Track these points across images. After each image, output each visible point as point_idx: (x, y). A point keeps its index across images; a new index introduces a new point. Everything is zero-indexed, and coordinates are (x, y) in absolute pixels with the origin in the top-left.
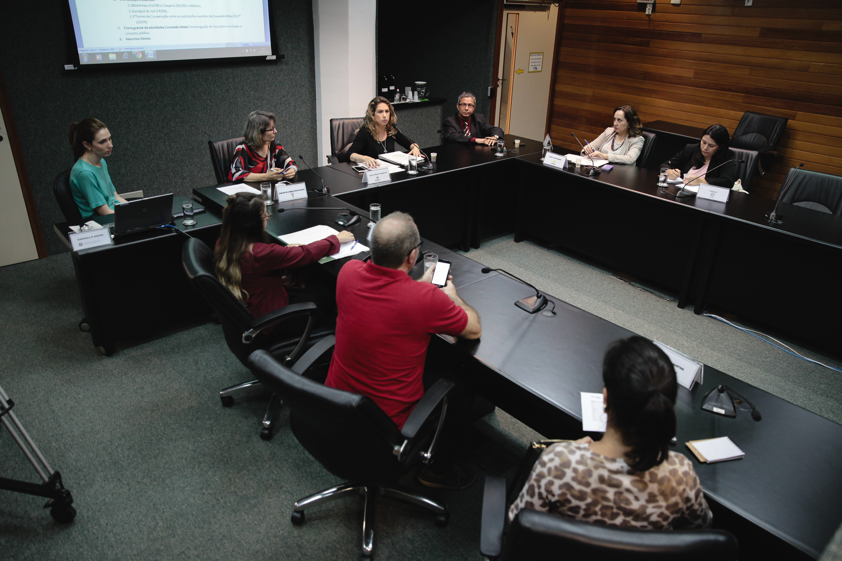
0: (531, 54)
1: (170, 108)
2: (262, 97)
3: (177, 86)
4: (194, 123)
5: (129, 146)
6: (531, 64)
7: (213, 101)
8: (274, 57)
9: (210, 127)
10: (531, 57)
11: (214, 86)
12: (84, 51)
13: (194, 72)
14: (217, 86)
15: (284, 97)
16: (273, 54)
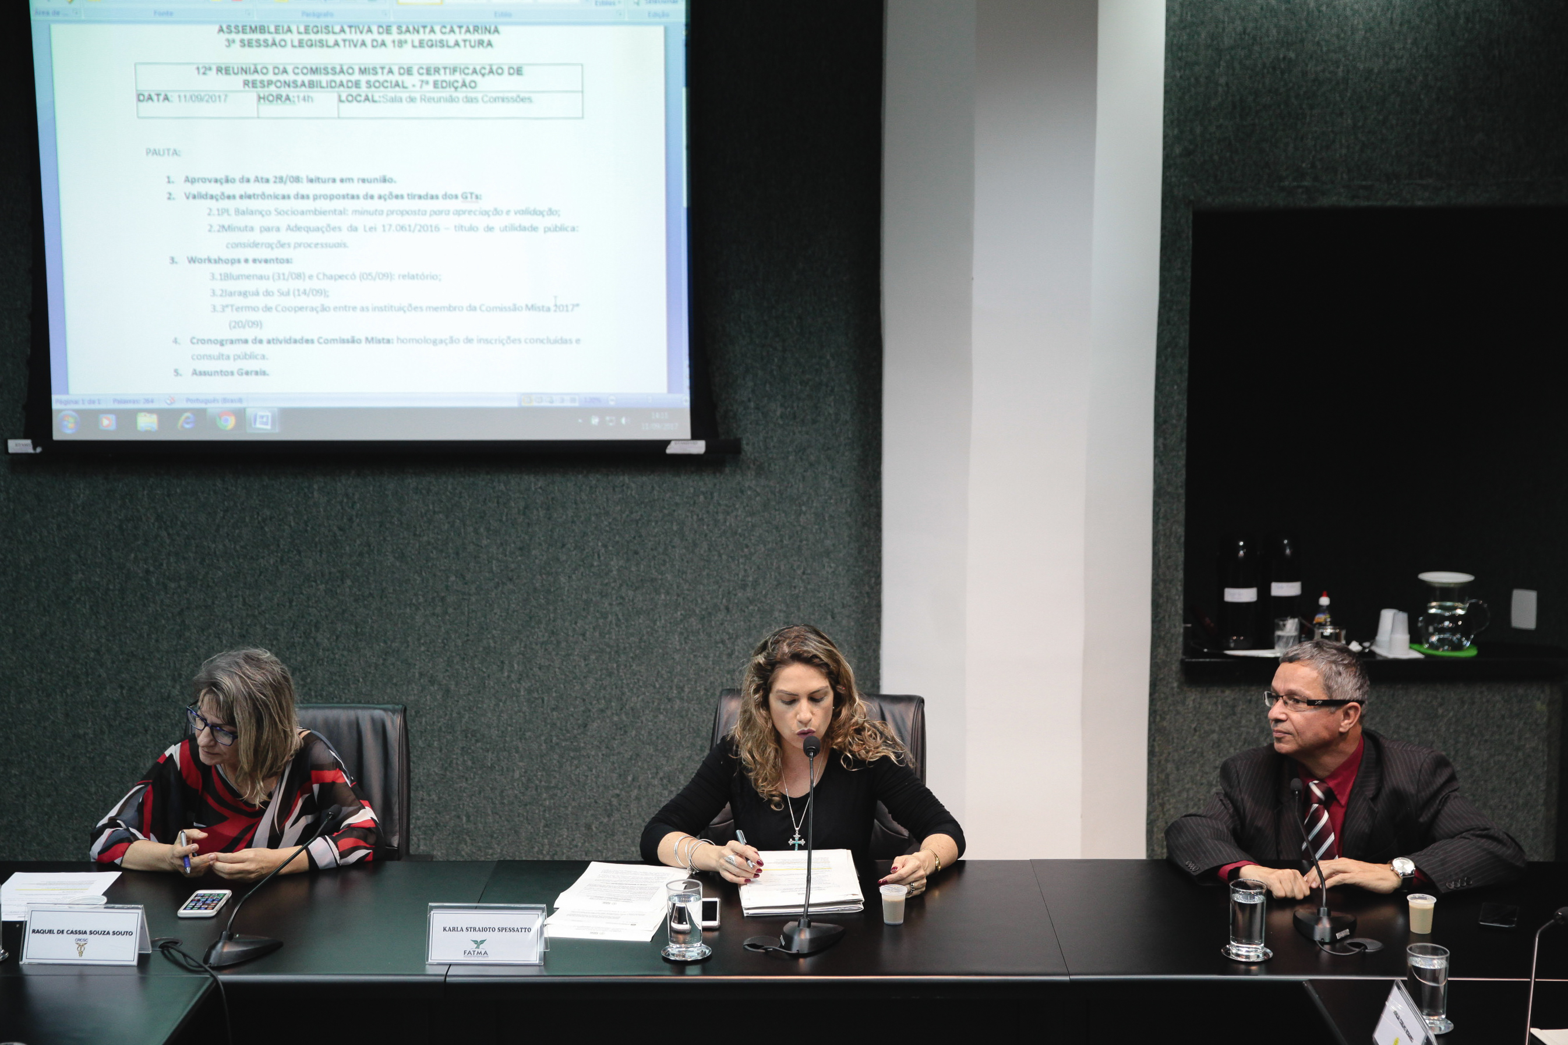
1: (322, 587)
2: (653, 580)
3: (350, 520)
4: (395, 645)
5: (176, 692)
7: (468, 577)
8: (699, 447)
9: (449, 663)
11: (476, 531)
12: (67, 402)
13: (412, 482)
14: (488, 529)
15: (744, 587)
16: (695, 436)
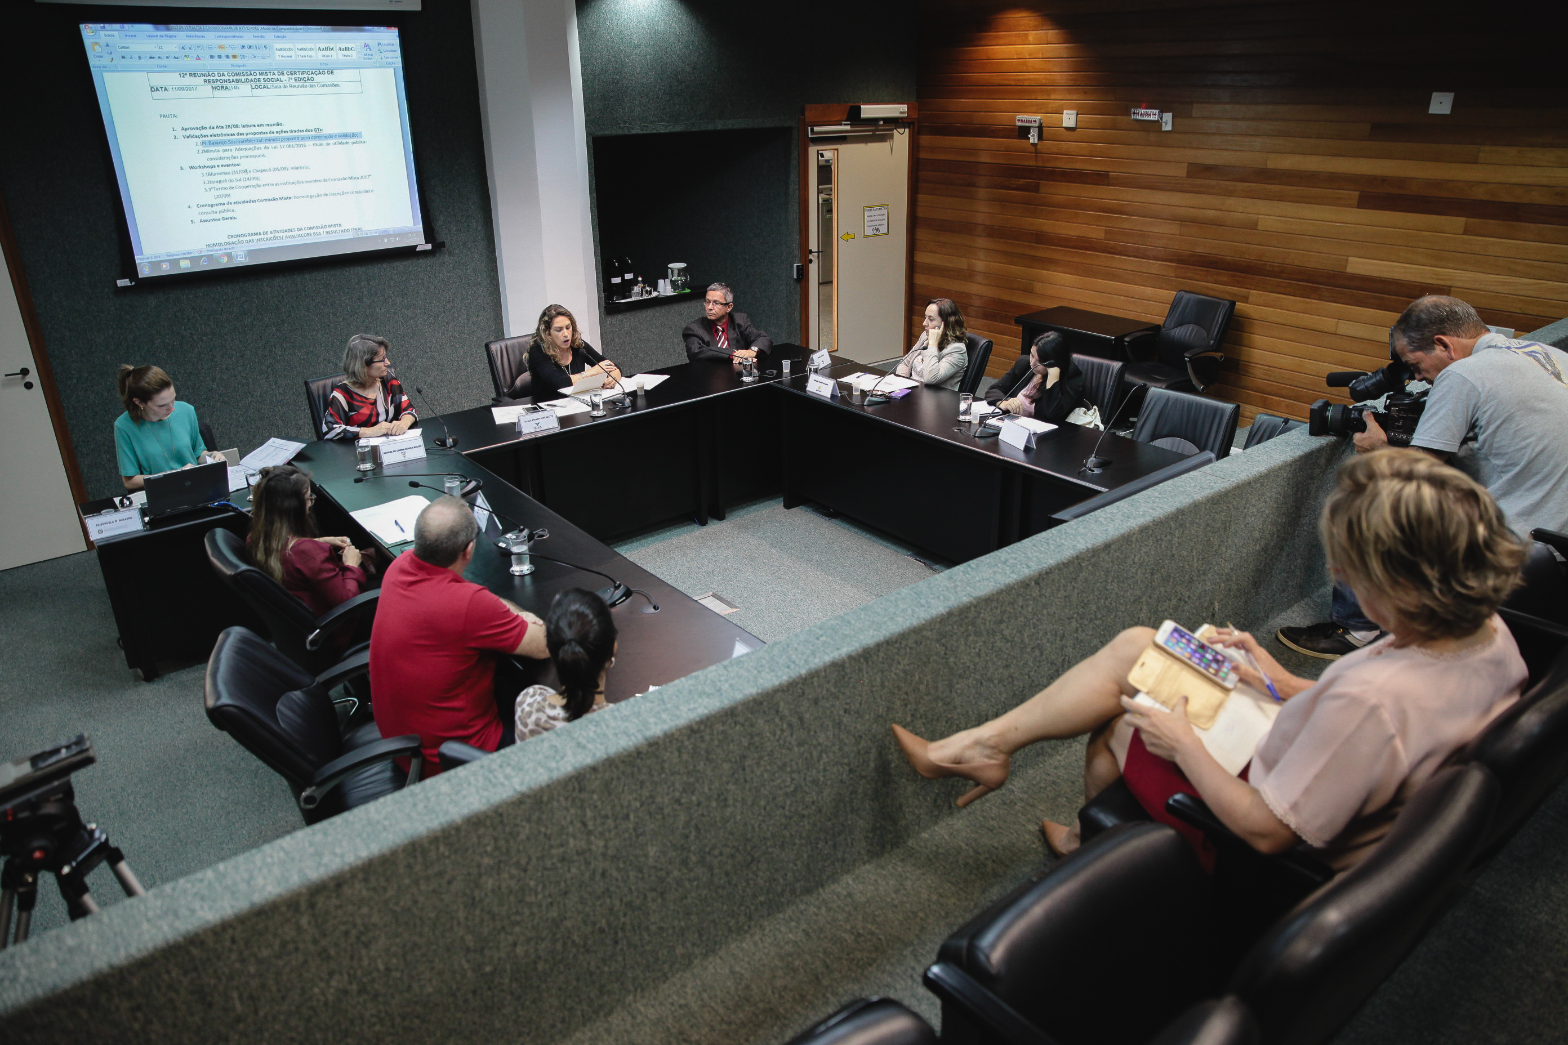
0: (866, 208)
1: (274, 329)
2: (414, 305)
4: (311, 349)
6: (867, 224)
7: (338, 314)
8: (429, 246)
10: (867, 213)
11: (338, 294)
12: (143, 258)
14: (344, 293)
15: (449, 302)
16: (426, 242)
